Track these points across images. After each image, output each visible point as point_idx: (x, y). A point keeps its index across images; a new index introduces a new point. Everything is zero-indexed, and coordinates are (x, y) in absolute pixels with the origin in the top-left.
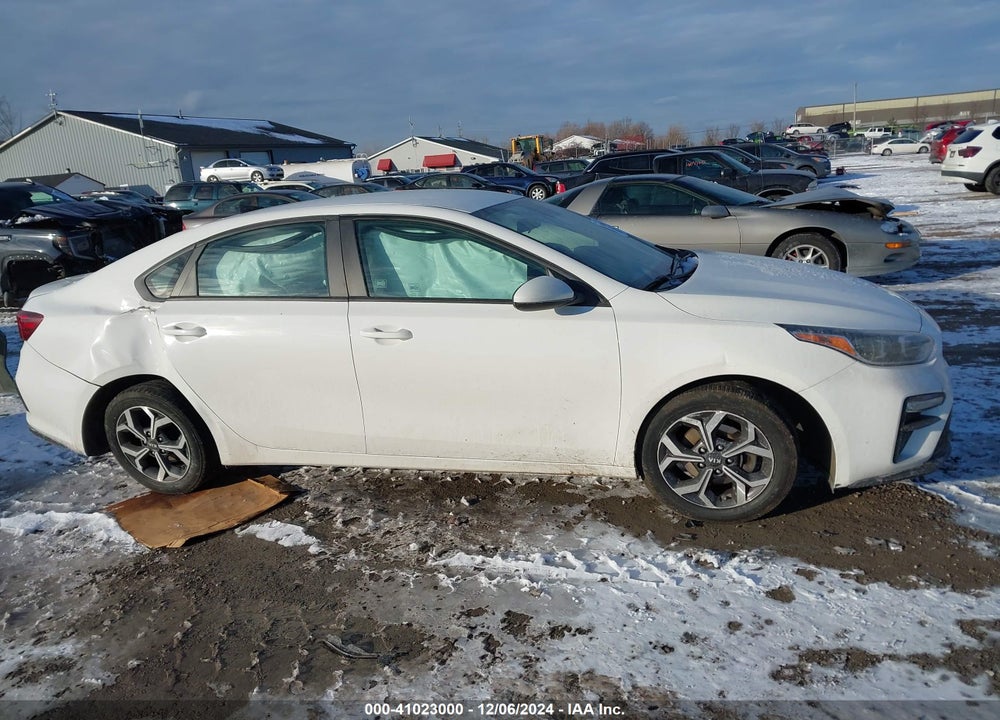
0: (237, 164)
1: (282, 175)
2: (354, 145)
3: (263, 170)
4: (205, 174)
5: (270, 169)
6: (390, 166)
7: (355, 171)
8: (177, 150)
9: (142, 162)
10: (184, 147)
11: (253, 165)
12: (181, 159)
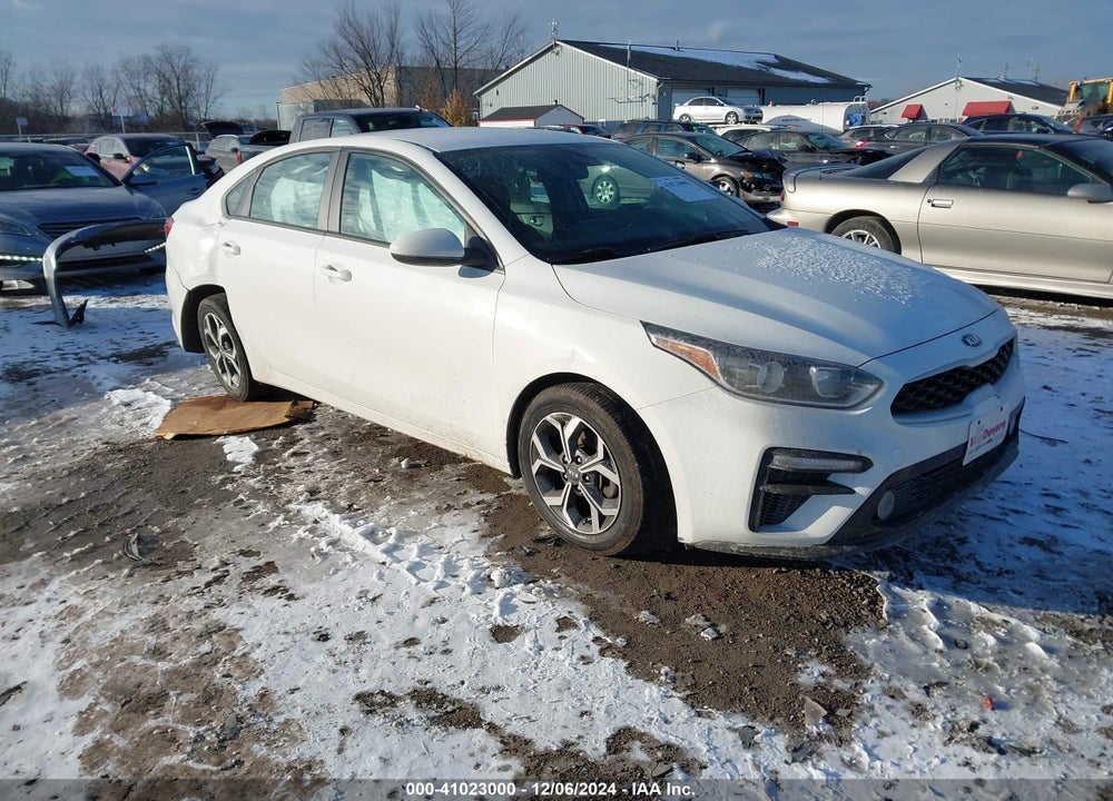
0: (713, 103)
1: (761, 118)
2: (869, 86)
3: (740, 111)
4: (679, 112)
5: (748, 110)
6: (918, 114)
7: (847, 117)
8: (658, 84)
9: (622, 96)
10: (666, 82)
11: (730, 104)
12: (661, 94)
